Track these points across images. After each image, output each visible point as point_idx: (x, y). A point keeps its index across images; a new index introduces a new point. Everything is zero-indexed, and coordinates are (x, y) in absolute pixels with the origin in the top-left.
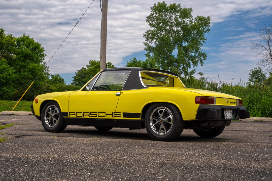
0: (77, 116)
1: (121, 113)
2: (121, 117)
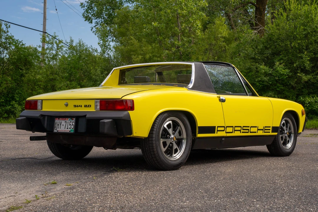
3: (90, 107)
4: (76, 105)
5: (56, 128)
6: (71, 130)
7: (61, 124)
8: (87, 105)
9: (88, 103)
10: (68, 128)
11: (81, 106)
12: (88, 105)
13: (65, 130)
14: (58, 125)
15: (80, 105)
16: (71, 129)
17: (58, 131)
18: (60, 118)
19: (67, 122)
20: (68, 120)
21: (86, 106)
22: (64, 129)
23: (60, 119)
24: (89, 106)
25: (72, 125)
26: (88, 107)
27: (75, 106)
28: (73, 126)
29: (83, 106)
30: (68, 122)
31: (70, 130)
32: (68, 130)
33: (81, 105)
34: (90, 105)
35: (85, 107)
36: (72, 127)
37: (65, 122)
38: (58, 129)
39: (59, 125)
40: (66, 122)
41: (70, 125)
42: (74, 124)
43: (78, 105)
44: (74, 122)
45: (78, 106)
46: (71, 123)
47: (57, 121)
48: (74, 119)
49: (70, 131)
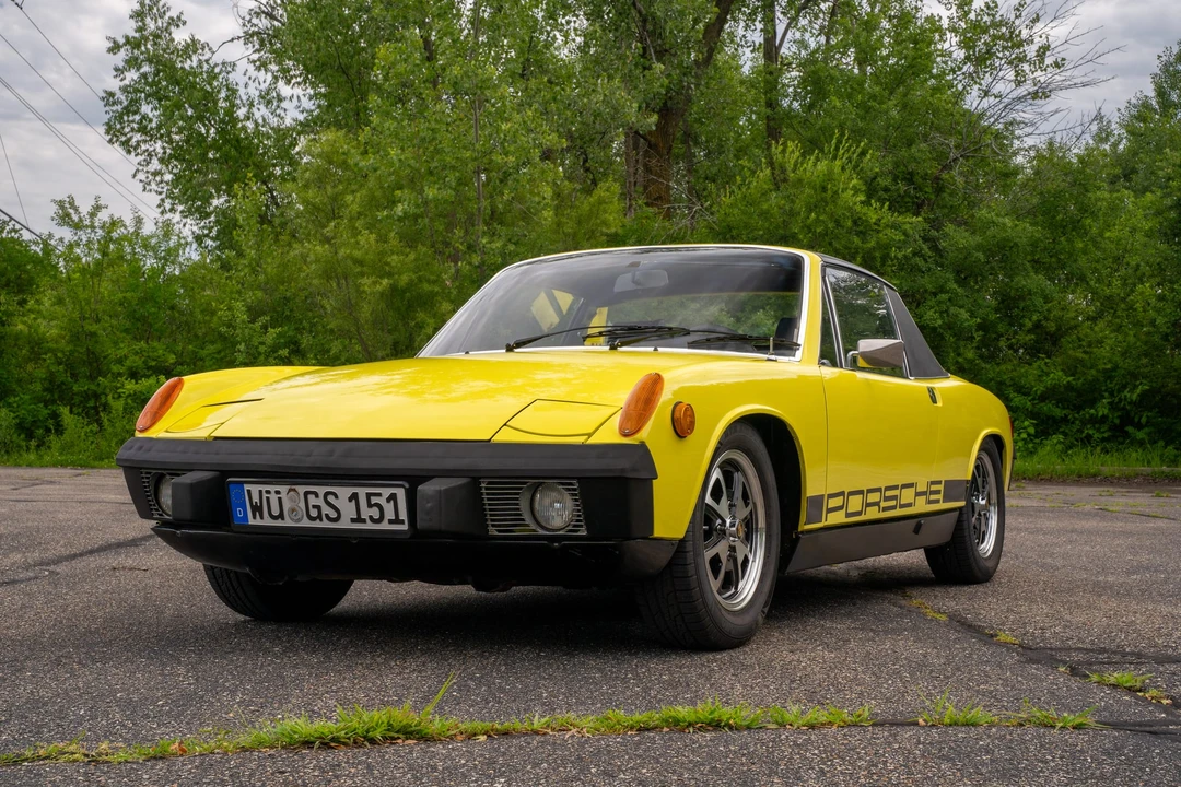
0: (848, 515)
1: (939, 483)
2: (937, 501)
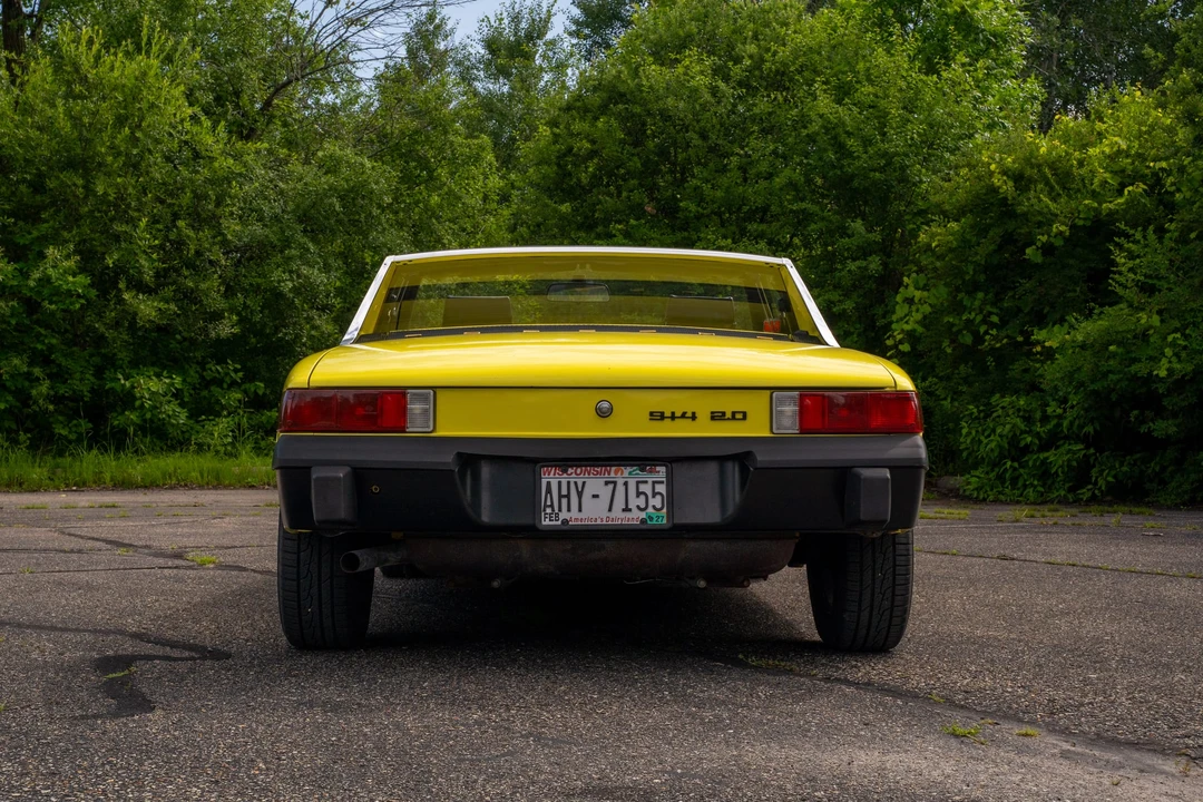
3: (745, 418)
4: (662, 413)
5: (549, 510)
6: (651, 519)
7: (580, 494)
8: (724, 414)
9: (728, 404)
10: (627, 509)
11: (694, 417)
12: (734, 413)
13: (612, 515)
14: (560, 496)
15: (684, 413)
16: (650, 510)
17: (565, 522)
18: (572, 467)
19: (620, 482)
20: (625, 475)
21: (717, 416)
22: (605, 514)
23: (570, 471)
24: (739, 416)
25: (654, 495)
26: (733, 417)
27: (658, 416)
28: (658, 497)
29: (703, 416)
30: (626, 484)
31: (643, 515)
32: (628, 515)
33: (694, 413)
34: (745, 414)
35: (713, 418)
36: (657, 502)
37: (607, 483)
38: (564, 515)
39: (568, 496)
40: (615, 483)
41: (643, 497)
42: (662, 488)
43: (673, 413)
44: (662, 482)
45: (673, 417)
46: (646, 488)
47: (551, 479)
48: (662, 469)
49: (643, 521)
